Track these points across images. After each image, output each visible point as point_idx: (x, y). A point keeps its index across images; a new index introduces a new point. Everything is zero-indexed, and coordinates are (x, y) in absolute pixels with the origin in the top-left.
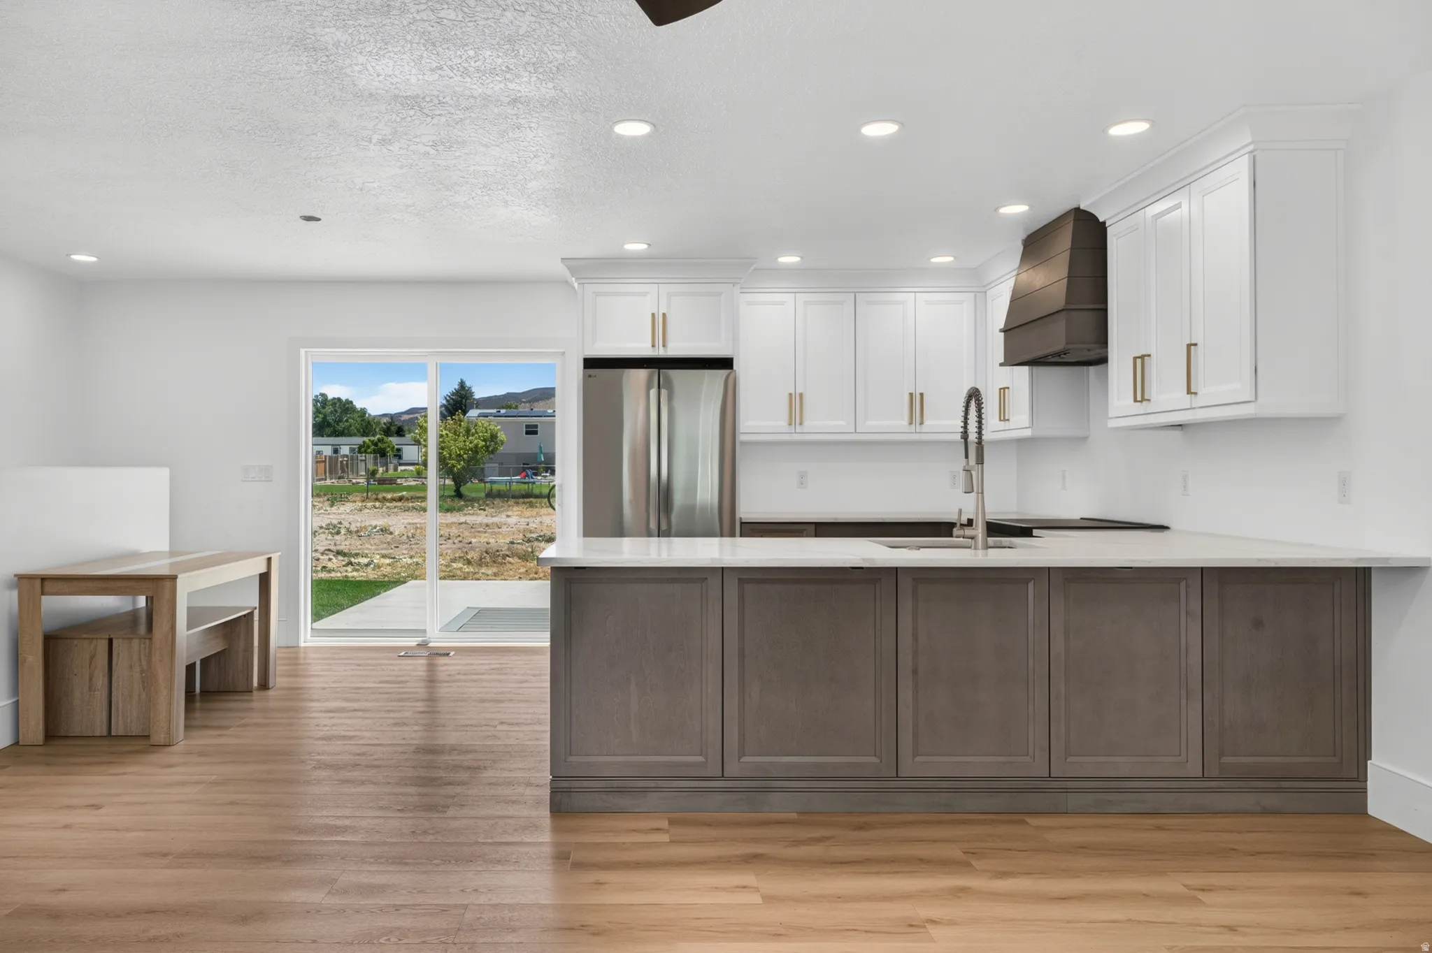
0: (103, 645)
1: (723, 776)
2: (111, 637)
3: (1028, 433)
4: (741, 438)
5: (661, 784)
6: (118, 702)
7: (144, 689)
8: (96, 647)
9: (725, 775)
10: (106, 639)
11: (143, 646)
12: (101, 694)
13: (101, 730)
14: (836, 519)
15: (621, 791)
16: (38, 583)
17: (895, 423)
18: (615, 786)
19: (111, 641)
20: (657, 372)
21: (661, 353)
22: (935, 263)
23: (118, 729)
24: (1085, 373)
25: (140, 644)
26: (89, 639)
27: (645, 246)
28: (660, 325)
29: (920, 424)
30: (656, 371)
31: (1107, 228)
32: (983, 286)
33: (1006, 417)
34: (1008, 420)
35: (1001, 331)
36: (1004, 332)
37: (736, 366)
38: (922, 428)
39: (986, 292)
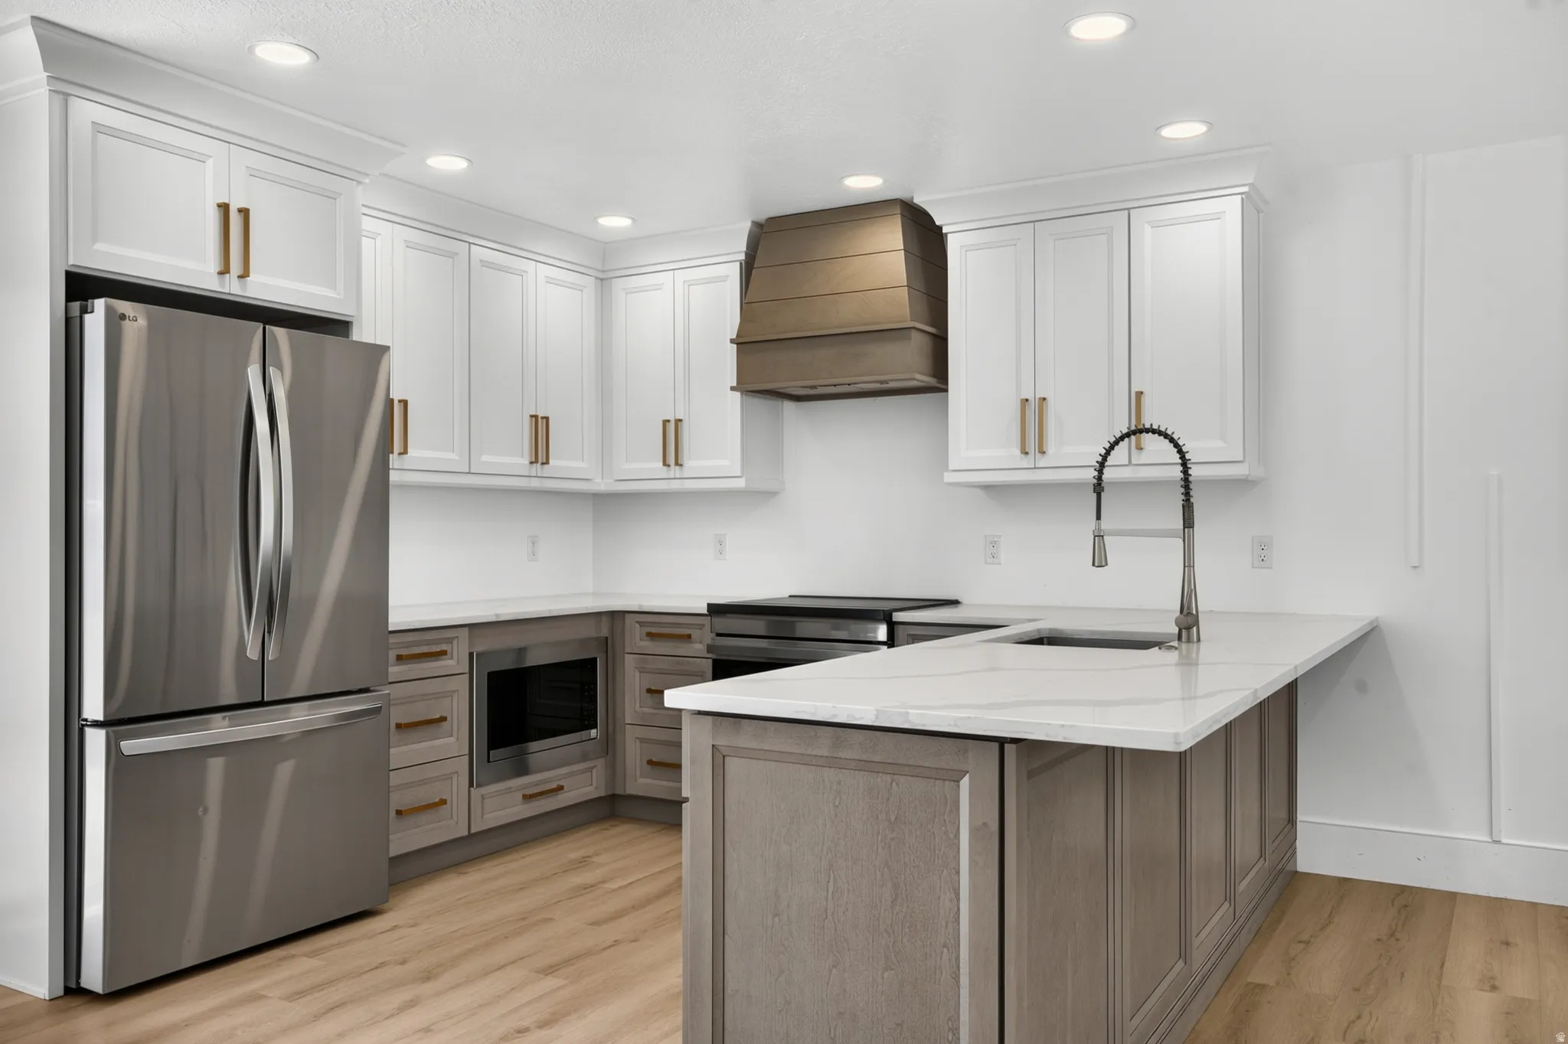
3: (740, 483)
17: (516, 462)
20: (261, 331)
21: (234, 290)
29: (545, 465)
30: (261, 326)
31: (946, 234)
32: (603, 271)
33: (679, 462)
34: (681, 465)
35: (732, 341)
36: (737, 344)
37: (359, 335)
38: (547, 471)
39: (606, 279)
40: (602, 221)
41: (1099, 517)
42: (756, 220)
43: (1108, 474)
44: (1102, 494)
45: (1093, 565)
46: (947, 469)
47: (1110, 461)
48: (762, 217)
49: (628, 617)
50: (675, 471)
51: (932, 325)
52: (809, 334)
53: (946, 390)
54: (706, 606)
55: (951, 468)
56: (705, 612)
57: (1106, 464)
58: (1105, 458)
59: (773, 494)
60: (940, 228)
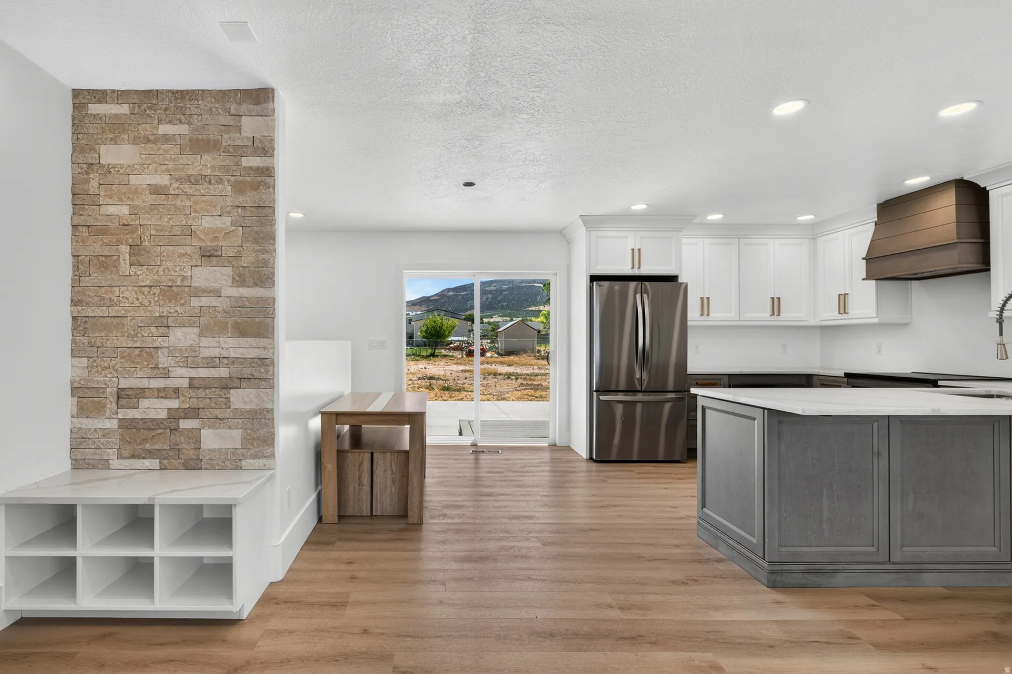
0: (367, 456)
1: (890, 562)
2: (373, 451)
3: (876, 320)
4: (689, 323)
5: (846, 567)
6: (377, 493)
7: (394, 485)
8: (363, 458)
9: (891, 561)
10: (369, 452)
11: (393, 457)
12: (366, 488)
13: (366, 511)
14: (741, 372)
15: (817, 572)
16: (334, 417)
17: (763, 315)
18: (813, 569)
19: (372, 454)
20: (640, 284)
21: (636, 272)
22: (800, 220)
23: (377, 511)
24: (909, 286)
25: (391, 455)
26: (358, 452)
27: (645, 206)
28: (636, 255)
29: (777, 316)
30: (640, 282)
31: (988, 191)
32: (813, 235)
33: (846, 312)
34: (848, 313)
35: (863, 259)
36: (866, 260)
37: (680, 280)
38: (779, 318)
39: (816, 238)
40: (799, 218)
41: (1001, 334)
42: (880, 203)
43: (1006, 314)
44: (1003, 323)
45: (997, 358)
46: (991, 311)
47: (1007, 307)
48: (882, 201)
49: (814, 377)
50: (844, 316)
51: (981, 238)
52: (898, 252)
53: (989, 270)
54: (843, 373)
55: (992, 309)
56: (843, 376)
57: (1005, 308)
58: (1004, 305)
59: (907, 324)
60: (985, 188)
